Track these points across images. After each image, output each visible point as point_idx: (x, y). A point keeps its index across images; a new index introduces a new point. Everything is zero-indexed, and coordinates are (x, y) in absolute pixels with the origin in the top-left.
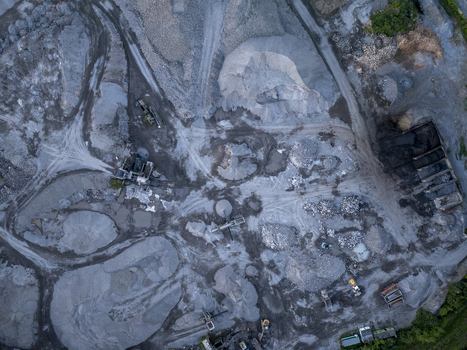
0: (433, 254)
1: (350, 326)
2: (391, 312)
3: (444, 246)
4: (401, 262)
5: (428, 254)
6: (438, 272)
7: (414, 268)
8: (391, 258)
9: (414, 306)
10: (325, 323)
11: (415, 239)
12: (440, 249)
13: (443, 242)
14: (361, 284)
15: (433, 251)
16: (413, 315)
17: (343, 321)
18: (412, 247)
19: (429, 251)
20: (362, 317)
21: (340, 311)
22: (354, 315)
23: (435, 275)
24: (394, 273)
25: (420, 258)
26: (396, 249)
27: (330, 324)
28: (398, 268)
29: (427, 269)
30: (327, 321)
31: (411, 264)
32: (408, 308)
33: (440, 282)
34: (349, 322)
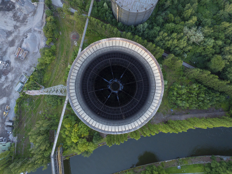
0: (28, 23)
1: (16, 81)
2: (29, 61)
3: (30, 15)
4: (16, 37)
5: (25, 24)
6: (35, 29)
7: (24, 35)
8: (10, 39)
9: (36, 51)
10: (5, 88)
11: (15, 23)
12: (29, 18)
13: (28, 15)
14: (6, 60)
15: (27, 22)
16: (39, 55)
17: (11, 81)
18: (16, 27)
19: (25, 23)
20: (18, 74)
21: (7, 78)
22: (13, 75)
23: (35, 31)
24: (17, 43)
25: (23, 29)
26: (9, 33)
27: (7, 87)
28: (17, 41)
29: (30, 31)
30: (4, 87)
31: (21, 35)
32: (35, 54)
33: (40, 32)
34: (14, 80)
